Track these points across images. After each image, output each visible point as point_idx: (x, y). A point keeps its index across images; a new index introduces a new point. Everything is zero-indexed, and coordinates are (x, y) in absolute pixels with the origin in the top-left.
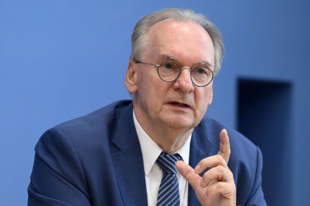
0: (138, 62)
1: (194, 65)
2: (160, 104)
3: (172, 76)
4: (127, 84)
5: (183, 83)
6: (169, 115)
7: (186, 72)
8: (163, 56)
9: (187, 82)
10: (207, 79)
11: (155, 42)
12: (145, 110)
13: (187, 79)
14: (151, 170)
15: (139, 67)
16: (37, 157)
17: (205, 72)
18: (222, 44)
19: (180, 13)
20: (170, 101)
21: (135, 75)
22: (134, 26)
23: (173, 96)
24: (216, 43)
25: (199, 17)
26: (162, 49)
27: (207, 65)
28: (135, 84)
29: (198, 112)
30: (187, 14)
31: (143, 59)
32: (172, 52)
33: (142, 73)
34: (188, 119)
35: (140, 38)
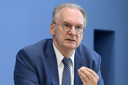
0: (55, 23)
1: (77, 25)
2: (63, 40)
3: (68, 30)
4: (51, 32)
5: (72, 32)
6: (67, 44)
7: (74, 28)
8: (65, 21)
9: (74, 32)
10: (81, 30)
11: (62, 16)
12: (58, 42)
13: (74, 31)
14: (60, 64)
15: (55, 25)
16: (17, 60)
17: (81, 28)
18: (87, 17)
19: (71, 5)
20: (67, 39)
21: (54, 28)
22: (53, 9)
23: (68, 37)
24: (85, 16)
25: (78, 6)
26: (64, 19)
27: (81, 25)
28: (54, 32)
29: (78, 43)
30: (74, 5)
31: (57, 22)
32: (68, 20)
33: (56, 28)
34: (74, 45)
35: (56, 14)
